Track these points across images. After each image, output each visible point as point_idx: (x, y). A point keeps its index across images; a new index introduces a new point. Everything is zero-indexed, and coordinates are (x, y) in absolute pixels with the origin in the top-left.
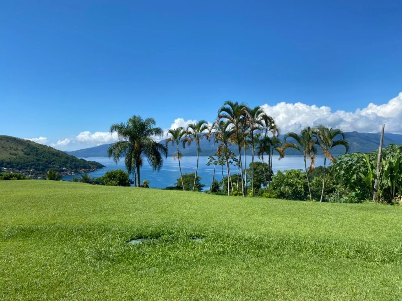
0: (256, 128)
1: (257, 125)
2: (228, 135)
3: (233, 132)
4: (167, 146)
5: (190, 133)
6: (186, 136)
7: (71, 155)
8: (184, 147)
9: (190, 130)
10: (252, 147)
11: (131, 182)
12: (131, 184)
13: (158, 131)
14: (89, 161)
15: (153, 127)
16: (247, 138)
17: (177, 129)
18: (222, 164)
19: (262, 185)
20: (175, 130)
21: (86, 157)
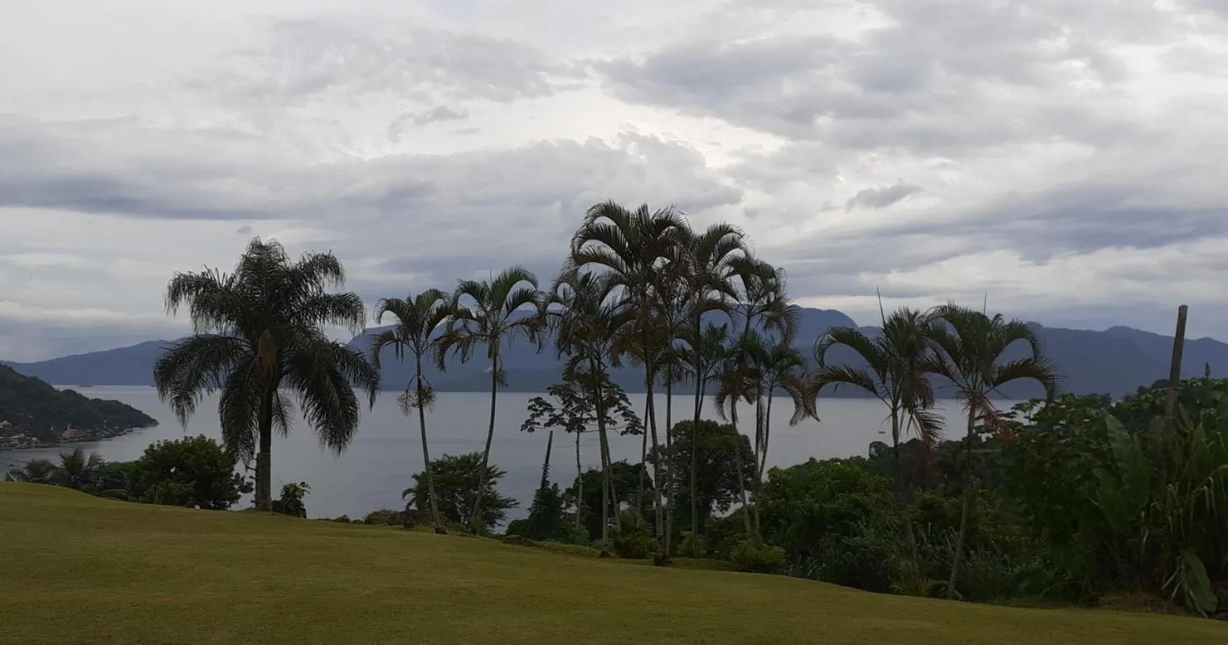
0: (714, 305)
1: (715, 295)
2: (607, 325)
3: (627, 316)
4: (377, 361)
5: (466, 314)
6: (450, 325)
7: (29, 375)
8: (442, 366)
9: (468, 303)
10: (695, 371)
11: (242, 485)
12: (239, 493)
13: (346, 307)
14: (98, 401)
15: (329, 286)
16: (678, 343)
17: (419, 298)
18: (576, 425)
19: (715, 505)
20: (409, 300)
21: (87, 385)
